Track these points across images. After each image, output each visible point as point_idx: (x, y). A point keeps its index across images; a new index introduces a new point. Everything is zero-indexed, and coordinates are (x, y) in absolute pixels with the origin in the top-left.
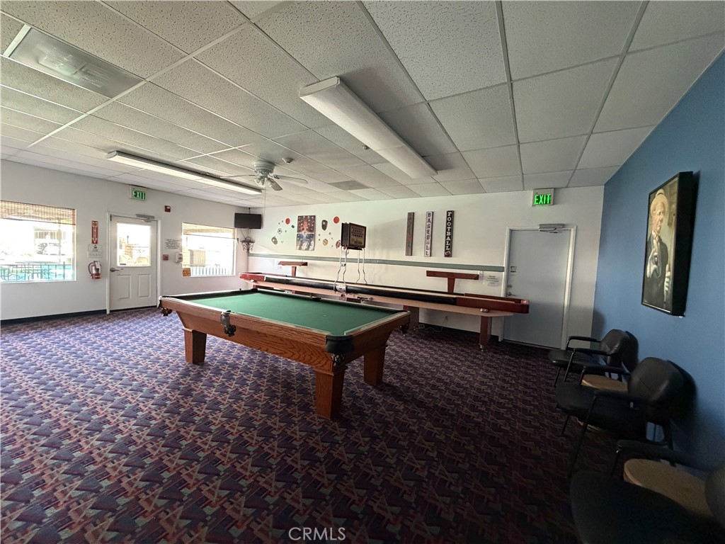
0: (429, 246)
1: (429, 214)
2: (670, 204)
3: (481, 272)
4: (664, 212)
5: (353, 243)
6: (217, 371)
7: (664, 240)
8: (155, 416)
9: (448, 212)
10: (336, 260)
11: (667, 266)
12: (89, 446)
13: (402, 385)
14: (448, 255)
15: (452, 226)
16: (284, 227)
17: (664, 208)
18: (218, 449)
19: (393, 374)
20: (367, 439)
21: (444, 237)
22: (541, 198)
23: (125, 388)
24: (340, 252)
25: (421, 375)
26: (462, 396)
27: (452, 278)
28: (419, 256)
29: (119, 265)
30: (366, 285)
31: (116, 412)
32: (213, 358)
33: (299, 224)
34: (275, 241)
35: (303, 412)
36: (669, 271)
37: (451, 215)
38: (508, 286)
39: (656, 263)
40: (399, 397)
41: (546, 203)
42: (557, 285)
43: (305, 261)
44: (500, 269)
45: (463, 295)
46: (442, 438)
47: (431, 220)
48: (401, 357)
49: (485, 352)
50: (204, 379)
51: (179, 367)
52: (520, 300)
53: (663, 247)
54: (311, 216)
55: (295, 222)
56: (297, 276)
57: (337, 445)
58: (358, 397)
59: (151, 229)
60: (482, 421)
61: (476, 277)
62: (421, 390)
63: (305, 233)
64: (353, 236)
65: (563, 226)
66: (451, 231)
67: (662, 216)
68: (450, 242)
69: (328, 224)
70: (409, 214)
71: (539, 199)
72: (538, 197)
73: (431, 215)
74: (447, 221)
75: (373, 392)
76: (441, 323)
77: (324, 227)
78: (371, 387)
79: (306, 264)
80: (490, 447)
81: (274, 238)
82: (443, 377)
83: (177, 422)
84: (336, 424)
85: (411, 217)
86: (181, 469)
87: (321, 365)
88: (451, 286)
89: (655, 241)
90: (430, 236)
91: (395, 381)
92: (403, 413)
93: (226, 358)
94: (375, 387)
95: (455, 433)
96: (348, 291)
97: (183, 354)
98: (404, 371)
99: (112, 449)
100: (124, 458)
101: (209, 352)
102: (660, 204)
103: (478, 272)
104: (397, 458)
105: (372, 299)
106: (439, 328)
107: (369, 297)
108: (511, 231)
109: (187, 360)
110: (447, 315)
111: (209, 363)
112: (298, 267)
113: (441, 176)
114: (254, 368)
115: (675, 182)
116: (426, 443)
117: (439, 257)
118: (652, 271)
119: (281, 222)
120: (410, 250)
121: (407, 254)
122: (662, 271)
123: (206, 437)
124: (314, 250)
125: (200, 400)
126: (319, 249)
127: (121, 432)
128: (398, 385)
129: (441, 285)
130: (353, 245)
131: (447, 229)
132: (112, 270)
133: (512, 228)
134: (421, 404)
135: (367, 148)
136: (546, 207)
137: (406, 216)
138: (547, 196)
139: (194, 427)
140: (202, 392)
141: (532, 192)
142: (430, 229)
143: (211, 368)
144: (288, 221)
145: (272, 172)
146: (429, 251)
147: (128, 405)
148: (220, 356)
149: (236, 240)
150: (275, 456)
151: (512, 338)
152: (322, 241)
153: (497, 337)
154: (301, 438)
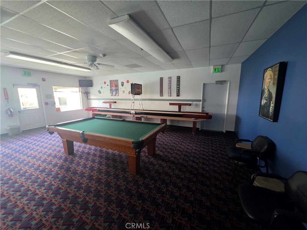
0: (170, 92)
1: (169, 78)
2: (274, 75)
3: (192, 102)
4: (271, 79)
5: (136, 92)
6: (81, 157)
7: (271, 91)
8: (54, 183)
9: (177, 76)
10: (130, 100)
11: (272, 102)
12: (22, 204)
13: (163, 154)
14: (178, 95)
15: (179, 83)
16: (103, 85)
17: (271, 77)
18: (87, 196)
19: (159, 150)
20: (153, 182)
21: (176, 88)
22: (216, 69)
23: (36, 171)
24: (131, 96)
25: (171, 149)
26: (188, 157)
27: (180, 106)
28: (166, 96)
29: (22, 109)
30: (144, 110)
31: (34, 185)
32: (78, 151)
33: (110, 84)
34: (100, 92)
35: (123, 173)
36: (273, 104)
37: (179, 78)
38: (203, 107)
39: (267, 100)
40: (163, 160)
41: (218, 72)
42: (221, 106)
43: (115, 101)
44: (200, 101)
45: (184, 112)
46: (183, 177)
47: (170, 80)
48: (161, 141)
49: (195, 135)
50: (75, 162)
51: (62, 157)
52: (208, 113)
53: (270, 94)
54: (116, 80)
55: (108, 83)
56: (112, 108)
57: (140, 187)
58: (146, 162)
59: (37, 90)
60: (198, 167)
61: (190, 105)
62: (172, 156)
63: (114, 88)
64: (136, 89)
65: (225, 81)
66: (179, 85)
67: (270, 80)
68: (178, 90)
69: (124, 84)
70: (161, 78)
71: (216, 70)
72: (215, 69)
73: (170, 78)
74: (177, 81)
75: (152, 159)
76: (176, 124)
77: (123, 85)
78: (151, 157)
79: (116, 102)
80: (202, 178)
81: (99, 91)
82: (180, 149)
83: (65, 186)
84: (138, 176)
85: (162, 79)
86: (71, 209)
87: (129, 153)
88: (180, 109)
89: (266, 90)
90: (170, 88)
91: (160, 153)
92: (166, 168)
93: (84, 150)
94: (152, 157)
95: (188, 174)
96: (136, 114)
97: (63, 150)
98: (164, 148)
99: (34, 204)
100: (42, 208)
101: (75, 148)
102: (269, 75)
103: (190, 102)
104: (166, 188)
105: (147, 116)
106: (175, 126)
107: (145, 116)
108: (204, 84)
109: (66, 153)
110: (178, 121)
111: (77, 154)
112: (112, 104)
113: (175, 61)
114: (98, 153)
115: (277, 66)
116: (177, 180)
117: (174, 97)
118: (264, 103)
119: (102, 83)
120: (161, 94)
121: (160, 96)
122: (269, 104)
123: (80, 191)
124: (118, 95)
125: (75, 173)
126: (121, 95)
127: (37, 194)
128: (162, 154)
129: (176, 108)
130: (136, 93)
131: (177, 84)
132: (19, 112)
133: (204, 83)
134: (173, 162)
135: (142, 49)
136: (218, 74)
137: (159, 79)
138: (219, 69)
139: (74, 187)
140: (75, 168)
141: (213, 67)
142: (170, 84)
143: (78, 156)
144: (105, 83)
145: (96, 61)
146: (170, 94)
147: (39, 180)
148: (81, 149)
149: (81, 93)
150: (114, 196)
151: (205, 128)
152: (122, 91)
153: (199, 128)
154: (124, 185)
